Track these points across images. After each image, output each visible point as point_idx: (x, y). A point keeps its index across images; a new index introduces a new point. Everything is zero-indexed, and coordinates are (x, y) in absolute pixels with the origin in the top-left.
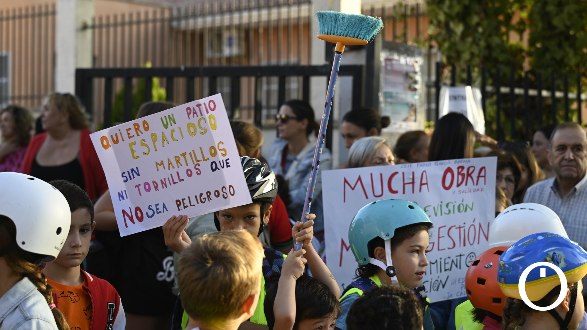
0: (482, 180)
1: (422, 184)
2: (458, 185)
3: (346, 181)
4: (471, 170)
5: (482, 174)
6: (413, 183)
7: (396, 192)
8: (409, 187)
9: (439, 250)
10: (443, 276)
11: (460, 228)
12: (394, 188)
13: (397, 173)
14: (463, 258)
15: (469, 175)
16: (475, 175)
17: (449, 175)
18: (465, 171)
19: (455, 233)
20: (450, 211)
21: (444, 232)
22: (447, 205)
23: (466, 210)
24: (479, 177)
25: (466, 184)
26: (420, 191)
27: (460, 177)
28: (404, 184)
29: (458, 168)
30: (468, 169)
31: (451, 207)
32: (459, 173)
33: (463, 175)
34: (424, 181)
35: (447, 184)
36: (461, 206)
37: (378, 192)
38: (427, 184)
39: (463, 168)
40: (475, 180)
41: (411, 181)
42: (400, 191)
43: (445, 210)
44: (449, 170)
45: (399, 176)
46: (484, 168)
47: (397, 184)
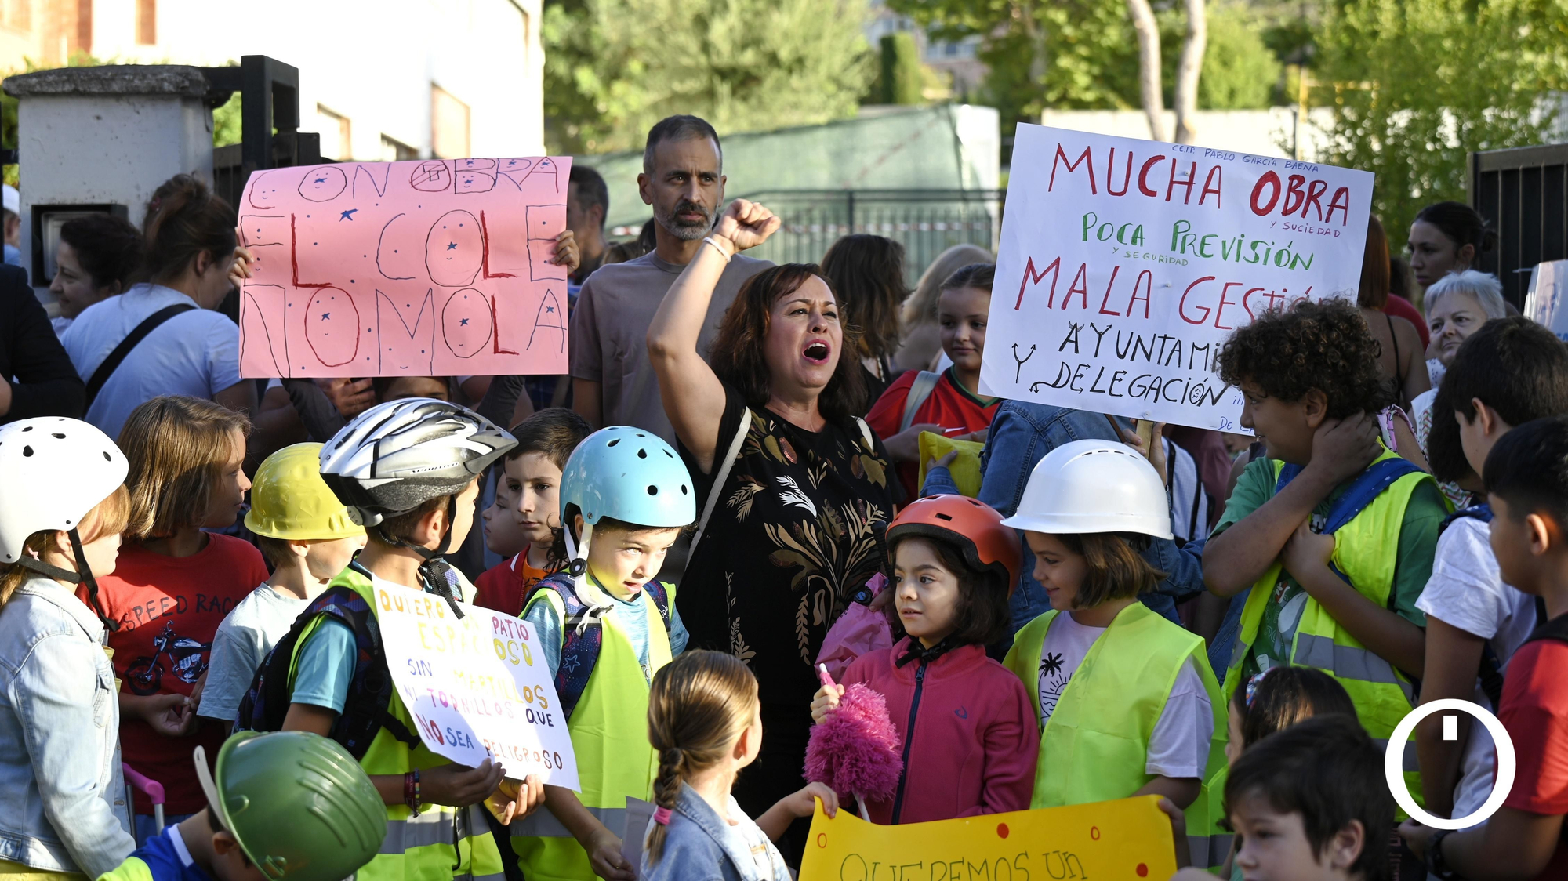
0: (1338, 213)
1: (1206, 190)
2: (1285, 213)
3: (1060, 151)
4: (1318, 187)
5: (1341, 202)
6: (1190, 184)
7: (1153, 194)
8: (1179, 191)
9: (1217, 326)
11: (1273, 296)
12: (1150, 186)
13: (1163, 157)
15: (1313, 197)
16: (1325, 200)
17: (1268, 189)
18: (1305, 188)
20: (1257, 257)
21: (1235, 295)
22: (1254, 245)
23: (1293, 265)
24: (1333, 206)
25: (1304, 215)
26: (1201, 202)
27: (1293, 198)
28: (1172, 183)
29: (1292, 178)
30: (1313, 185)
31: (1261, 250)
32: (1291, 189)
33: (1300, 194)
34: (1213, 186)
35: (1262, 204)
36: (1285, 254)
37: (1118, 185)
38: (1218, 192)
39: (1301, 180)
40: (1325, 211)
41: (1187, 179)
42: (1162, 193)
43: (1247, 252)
44: (1271, 177)
45: (1166, 165)
46: (1346, 189)
47: (1157, 179)
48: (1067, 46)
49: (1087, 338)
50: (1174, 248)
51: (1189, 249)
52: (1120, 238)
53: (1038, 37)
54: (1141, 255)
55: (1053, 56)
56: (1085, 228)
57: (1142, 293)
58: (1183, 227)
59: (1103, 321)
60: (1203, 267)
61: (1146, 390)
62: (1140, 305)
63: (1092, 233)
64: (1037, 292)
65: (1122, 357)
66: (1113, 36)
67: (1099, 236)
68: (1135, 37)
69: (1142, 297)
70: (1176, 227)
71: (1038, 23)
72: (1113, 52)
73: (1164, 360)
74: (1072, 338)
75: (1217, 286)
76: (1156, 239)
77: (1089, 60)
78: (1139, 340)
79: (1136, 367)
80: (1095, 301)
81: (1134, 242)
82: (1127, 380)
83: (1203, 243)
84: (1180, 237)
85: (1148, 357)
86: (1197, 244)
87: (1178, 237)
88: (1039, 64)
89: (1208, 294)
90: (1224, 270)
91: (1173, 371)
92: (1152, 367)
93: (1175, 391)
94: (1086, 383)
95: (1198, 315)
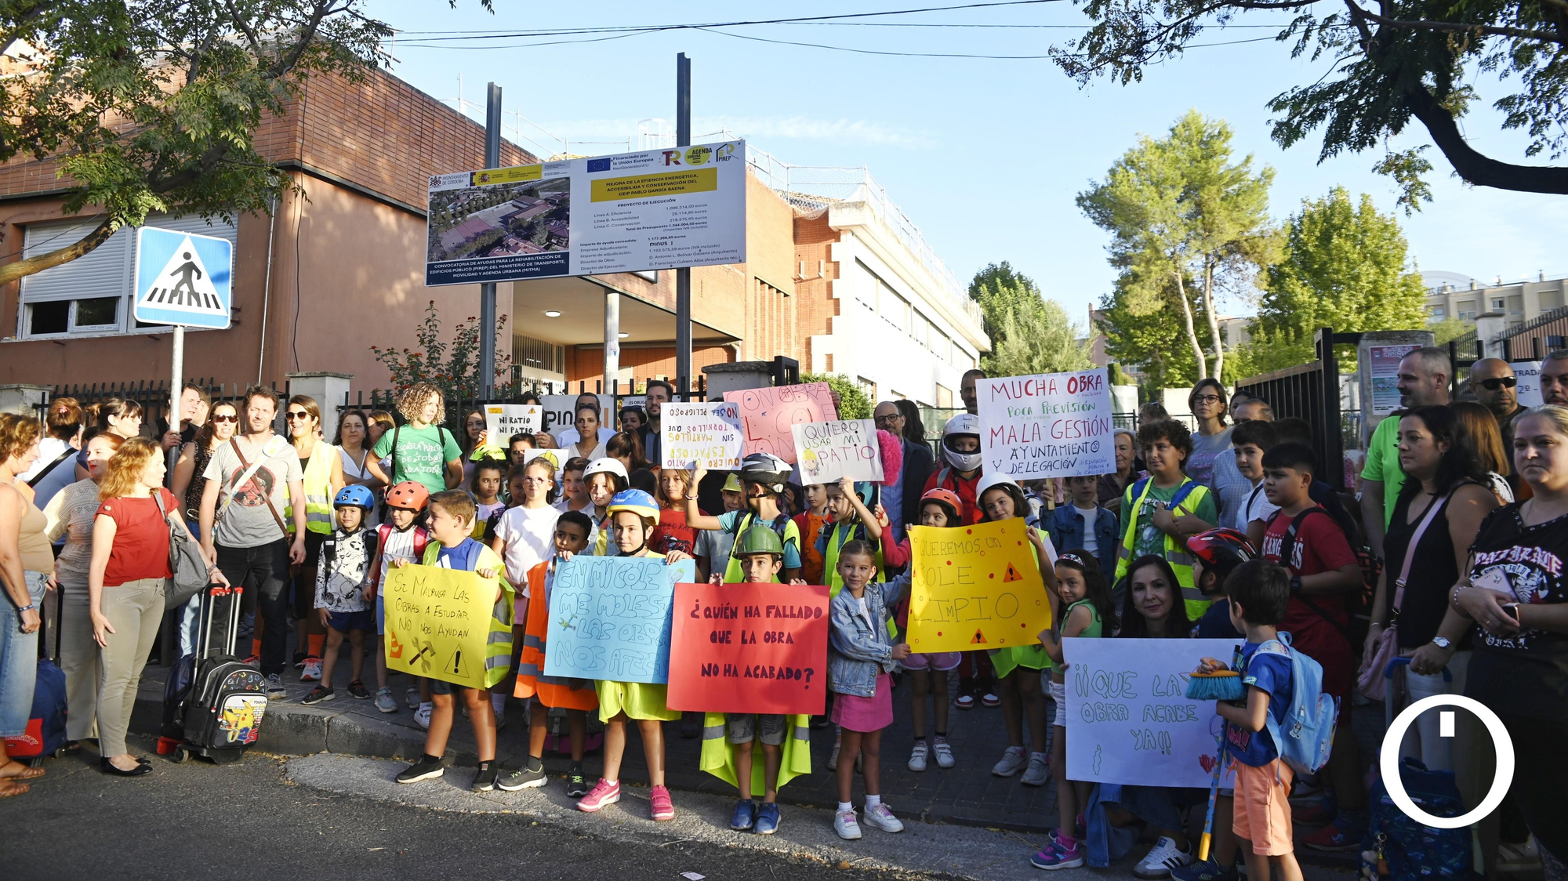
0: (1099, 386)
1: (1051, 389)
2: (1080, 390)
3: (993, 387)
4: (1091, 378)
5: (1099, 381)
6: (1044, 388)
7: (1031, 394)
8: (1041, 391)
9: (1067, 438)
10: (1072, 458)
11: (1084, 422)
12: (1029, 392)
14: (1089, 445)
15: (1090, 382)
16: (1094, 382)
17: (1073, 383)
18: (1086, 380)
19: (1080, 426)
20: (1074, 410)
21: (1070, 425)
22: (1073, 405)
23: (1089, 409)
24: (1098, 384)
25: (1087, 390)
26: (1050, 394)
27: (1082, 384)
28: (1038, 388)
29: (1080, 377)
30: (1089, 378)
31: (1076, 406)
32: (1081, 381)
33: (1084, 382)
34: (1053, 386)
35: (1072, 389)
36: (1085, 406)
37: (1018, 395)
38: (1055, 388)
39: (1084, 377)
40: (1095, 386)
41: (1042, 386)
42: (1035, 393)
43: (1072, 409)
44: (1073, 379)
45: (1034, 382)
46: (1099, 376)
47: (1032, 389)
48: (1172, 364)
49: (1020, 453)
50: (1044, 412)
52: (1023, 413)
53: (1162, 362)
54: (1032, 418)
55: (1167, 368)
56: (1010, 413)
57: (1036, 431)
58: (1046, 404)
59: (1024, 445)
60: (1057, 417)
61: (1046, 467)
62: (1036, 436)
63: (1012, 414)
64: (997, 440)
65: (1034, 457)
66: (1189, 360)
67: (1015, 414)
68: (1196, 360)
69: (1037, 433)
70: (1043, 405)
71: (1161, 357)
72: (1189, 366)
73: (1050, 454)
74: (1014, 455)
75: (1064, 422)
76: (1036, 410)
77: (1179, 369)
78: (1039, 449)
79: (1041, 459)
80: (1019, 439)
81: (1029, 414)
82: (1038, 465)
83: (1054, 408)
85: (1044, 455)
86: (1052, 409)
87: (1045, 409)
88: (1162, 371)
89: (1061, 427)
90: (1065, 417)
91: (1055, 458)
92: (1047, 458)
93: (1057, 465)
94: (1023, 469)
95: (1059, 435)
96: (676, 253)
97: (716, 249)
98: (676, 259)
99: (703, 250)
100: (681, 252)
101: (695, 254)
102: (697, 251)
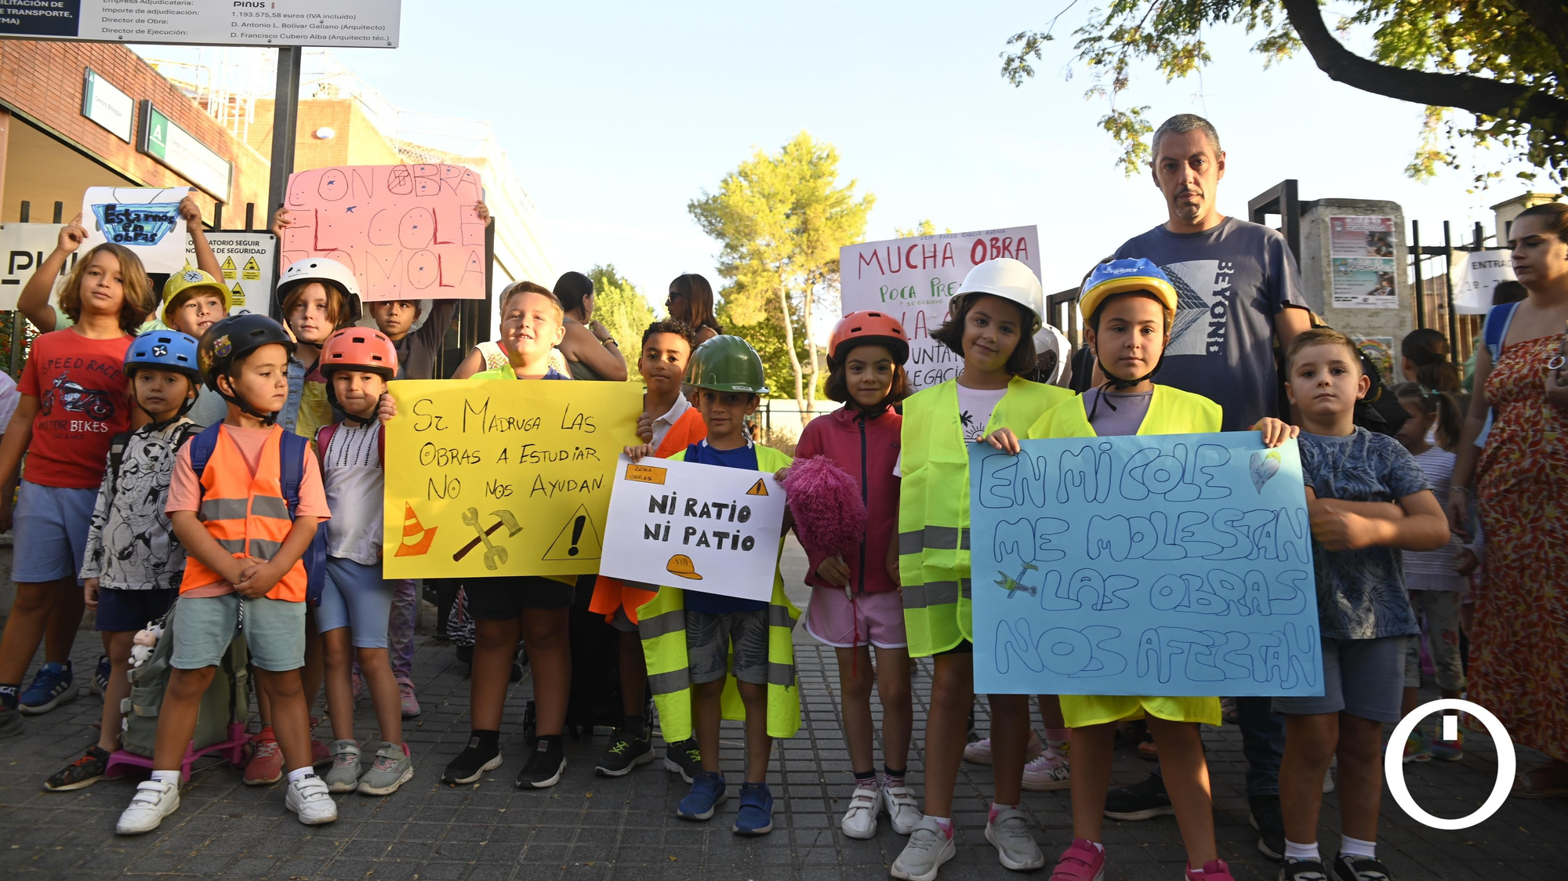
0: (1022, 253)
1: (945, 258)
3: (861, 256)
4: (1008, 241)
5: (1024, 246)
6: (935, 256)
7: (915, 267)
8: (930, 262)
12: (913, 263)
13: (916, 245)
15: (1006, 248)
16: (1013, 248)
17: (980, 249)
18: (1000, 244)
24: (1018, 250)
26: (943, 265)
27: (995, 250)
28: (925, 258)
29: (992, 240)
30: (1004, 240)
32: (992, 246)
33: (998, 248)
34: (948, 255)
37: (895, 267)
38: (951, 258)
39: (997, 240)
40: (1014, 253)
42: (920, 266)
44: (980, 242)
45: (919, 249)
46: (1023, 239)
47: (916, 258)
50: (933, 295)
51: (941, 293)
52: (902, 296)
54: (915, 303)
56: (883, 295)
57: (921, 324)
58: (936, 282)
62: (921, 331)
63: (887, 297)
65: (917, 363)
67: (891, 297)
69: (921, 326)
70: (932, 283)
73: (941, 359)
76: (922, 292)
78: (925, 351)
79: (927, 366)
81: (910, 296)
82: (922, 375)
83: (949, 288)
84: (935, 287)
85: (932, 359)
86: (946, 289)
91: (947, 365)
92: (935, 365)
96: (279, 21)
97: (349, 22)
98: (280, 31)
99: (327, 22)
100: (288, 21)
101: (312, 26)
102: (317, 21)
